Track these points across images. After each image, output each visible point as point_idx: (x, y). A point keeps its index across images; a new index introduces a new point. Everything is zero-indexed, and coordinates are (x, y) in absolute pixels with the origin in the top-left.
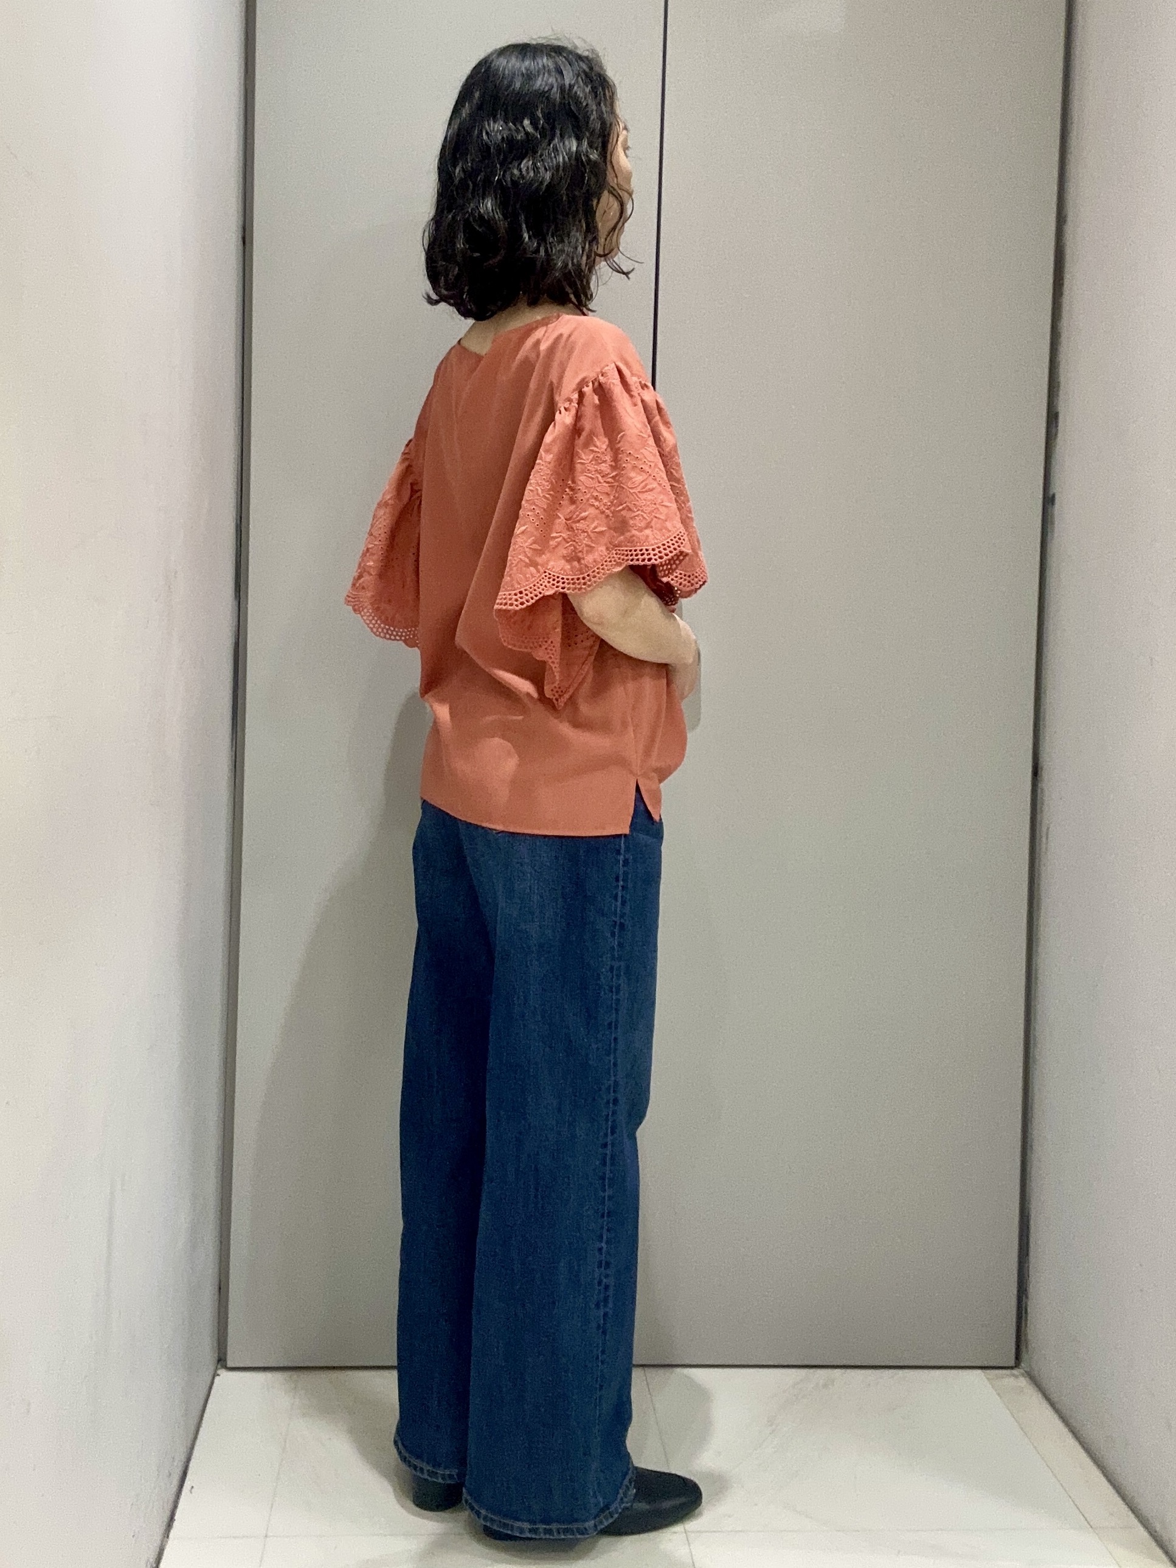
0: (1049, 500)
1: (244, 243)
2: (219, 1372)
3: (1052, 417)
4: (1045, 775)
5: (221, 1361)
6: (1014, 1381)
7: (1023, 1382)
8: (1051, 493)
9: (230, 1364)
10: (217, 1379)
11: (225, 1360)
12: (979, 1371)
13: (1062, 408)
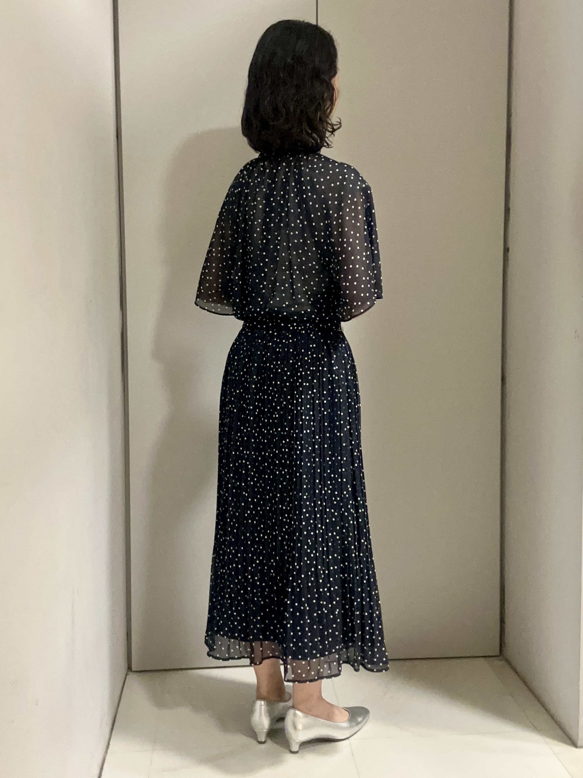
0: (506, 250)
1: (117, 137)
2: (129, 673)
3: (507, 210)
4: (507, 380)
5: (129, 668)
6: (498, 663)
7: (503, 663)
8: (507, 247)
9: (133, 670)
10: (128, 676)
11: (131, 668)
12: (482, 659)
13: (511, 206)
